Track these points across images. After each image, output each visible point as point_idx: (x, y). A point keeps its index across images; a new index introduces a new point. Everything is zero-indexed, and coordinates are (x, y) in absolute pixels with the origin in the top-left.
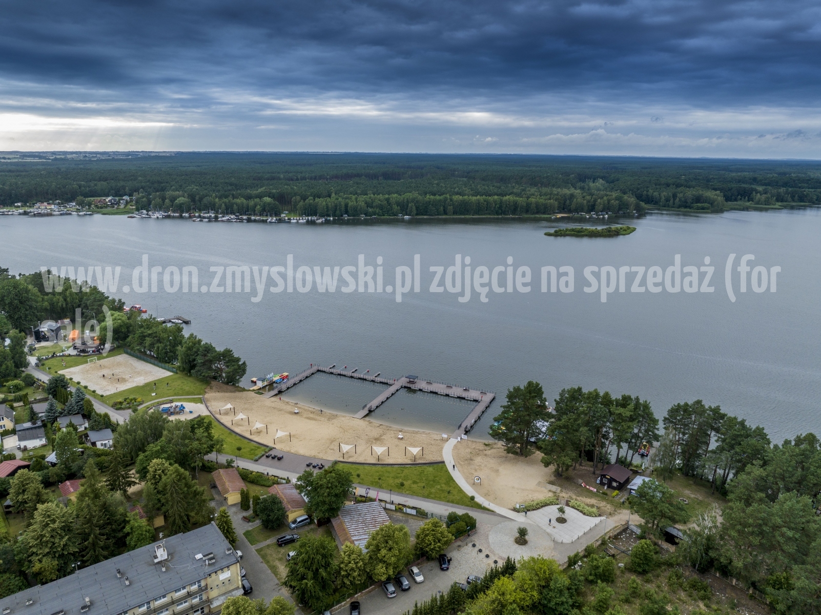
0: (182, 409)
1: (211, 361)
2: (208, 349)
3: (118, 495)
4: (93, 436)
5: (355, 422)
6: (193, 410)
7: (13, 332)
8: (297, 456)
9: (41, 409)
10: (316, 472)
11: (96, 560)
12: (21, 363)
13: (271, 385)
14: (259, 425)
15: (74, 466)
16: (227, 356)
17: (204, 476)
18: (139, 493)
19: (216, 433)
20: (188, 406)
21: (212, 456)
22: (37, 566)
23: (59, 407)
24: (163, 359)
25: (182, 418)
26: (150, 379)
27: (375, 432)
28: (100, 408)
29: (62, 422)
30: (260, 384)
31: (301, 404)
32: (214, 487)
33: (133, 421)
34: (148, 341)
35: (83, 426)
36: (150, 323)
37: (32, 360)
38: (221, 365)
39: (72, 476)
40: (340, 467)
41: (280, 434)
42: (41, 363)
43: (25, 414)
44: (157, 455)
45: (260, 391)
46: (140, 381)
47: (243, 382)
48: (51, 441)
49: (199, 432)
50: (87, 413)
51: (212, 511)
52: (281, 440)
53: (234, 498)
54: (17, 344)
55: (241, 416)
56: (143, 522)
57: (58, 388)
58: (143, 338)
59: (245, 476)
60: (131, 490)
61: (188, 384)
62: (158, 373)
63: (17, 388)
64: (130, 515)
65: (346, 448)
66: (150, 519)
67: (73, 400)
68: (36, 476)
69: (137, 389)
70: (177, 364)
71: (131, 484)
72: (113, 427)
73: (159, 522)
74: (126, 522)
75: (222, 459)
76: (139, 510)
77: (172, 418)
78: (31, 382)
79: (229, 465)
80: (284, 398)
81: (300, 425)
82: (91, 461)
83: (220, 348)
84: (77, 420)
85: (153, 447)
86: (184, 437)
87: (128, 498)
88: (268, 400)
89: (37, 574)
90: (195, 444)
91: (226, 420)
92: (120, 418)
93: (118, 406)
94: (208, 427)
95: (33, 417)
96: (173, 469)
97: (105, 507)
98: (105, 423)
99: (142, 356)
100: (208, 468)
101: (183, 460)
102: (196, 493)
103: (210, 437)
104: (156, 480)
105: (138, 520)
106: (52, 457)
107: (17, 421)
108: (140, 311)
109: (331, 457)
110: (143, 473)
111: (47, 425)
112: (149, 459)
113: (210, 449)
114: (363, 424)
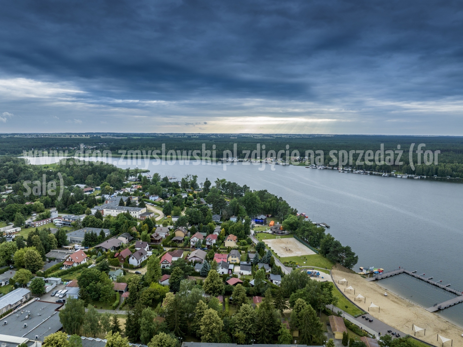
0: (318, 275)
1: (338, 252)
2: (337, 244)
3: (278, 311)
4: (272, 277)
6: (324, 277)
7: (247, 217)
8: (382, 323)
9: (252, 256)
11: (262, 342)
12: (247, 233)
14: (360, 296)
15: (261, 289)
16: (347, 250)
17: (324, 317)
18: (288, 314)
19: (334, 294)
20: (322, 274)
21: (330, 306)
22: (237, 334)
23: (260, 258)
24: (312, 244)
25: (318, 280)
26: (304, 254)
27: (443, 326)
28: (278, 264)
29: (260, 265)
30: (365, 272)
31: (389, 291)
32: (329, 325)
33: (292, 274)
34: (306, 233)
35: (269, 270)
36: (308, 224)
37: (252, 232)
38: (343, 255)
39: (259, 294)
40: (412, 340)
41: (373, 305)
42: (256, 234)
43: (245, 258)
44: (301, 296)
45: (364, 276)
46: (299, 254)
48: (254, 274)
49: (326, 290)
50: (271, 264)
51: (325, 339)
52: (373, 310)
53: (339, 335)
54: (248, 223)
55: (350, 288)
56: (288, 331)
57: (261, 248)
58: (304, 231)
59: (348, 324)
60: (285, 311)
61: (324, 262)
62: (307, 251)
63: (244, 244)
64: (282, 325)
65: (417, 329)
66: (292, 331)
67: (266, 256)
68: (244, 289)
69: (297, 258)
70: (319, 249)
71: (285, 308)
72: (282, 275)
73: (296, 334)
74: (280, 328)
75: (336, 310)
76: (287, 323)
77: (312, 278)
78: (250, 242)
79: (339, 315)
80: (378, 284)
81: (387, 304)
82: (269, 289)
83: (344, 245)
84: (266, 266)
85: (300, 291)
86: (317, 291)
87: (283, 315)
88: (368, 282)
89: (237, 338)
90: (322, 297)
91: (342, 288)
92: (287, 271)
93: (286, 264)
94: (330, 289)
95: (248, 259)
96: (308, 306)
97: (271, 316)
98: (278, 271)
99: (302, 241)
100: (327, 313)
101: (314, 303)
102: (318, 325)
103: (331, 295)
104: (298, 310)
105: (285, 328)
106: (252, 282)
107: (241, 260)
108: (305, 217)
109: (405, 331)
110: (293, 304)
111: (253, 265)
112: (297, 297)
113: (330, 302)
114: (433, 316)
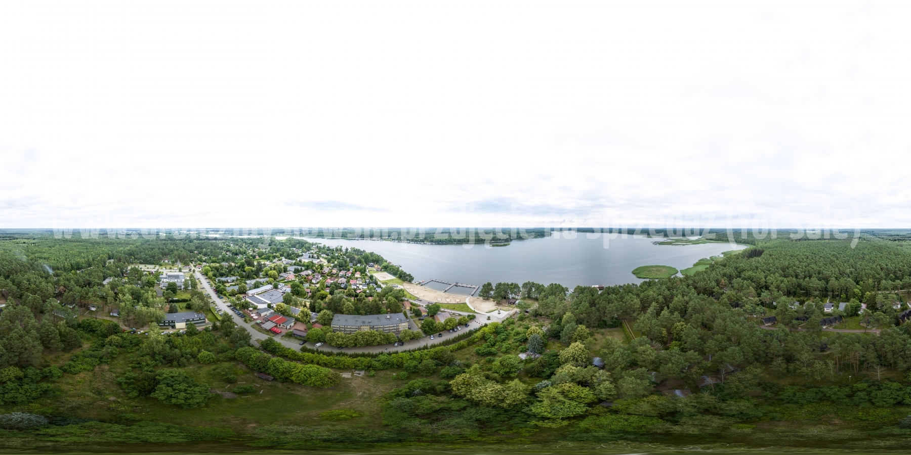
0: (397, 286)
1: (405, 276)
2: (405, 273)
3: (380, 302)
4: (377, 289)
5: (442, 293)
6: (400, 287)
7: (365, 264)
8: (425, 301)
9: (367, 281)
10: (430, 305)
11: (373, 314)
12: (365, 271)
13: (420, 283)
14: (416, 292)
15: (372, 294)
16: (409, 275)
17: (401, 302)
18: (385, 303)
19: (405, 293)
20: (399, 286)
21: (404, 298)
22: (361, 312)
23: (371, 281)
24: (395, 274)
25: (398, 288)
26: (391, 279)
27: (447, 296)
28: (379, 283)
29: (371, 285)
30: (417, 283)
31: (428, 288)
32: (403, 305)
33: (386, 287)
34: (392, 270)
35: (375, 286)
36: (392, 266)
37: (367, 270)
38: (408, 277)
39: (371, 296)
40: (437, 304)
41: (421, 295)
42: (369, 271)
44: (390, 296)
45: (417, 284)
46: (389, 279)
47: (413, 282)
48: (368, 288)
49: (401, 292)
50: (376, 284)
51: (402, 310)
52: (422, 296)
53: (408, 308)
54: (365, 267)
55: (411, 290)
56: (385, 309)
57: (371, 277)
58: (390, 269)
59: (411, 304)
60: (383, 302)
61: (400, 281)
62: (392, 277)
63: (364, 276)
64: (382, 307)
65: (439, 299)
66: (387, 309)
67: (374, 280)
68: (364, 294)
69: (388, 280)
70: (397, 276)
71: (383, 301)
72: (382, 288)
73: (389, 310)
74: (381, 308)
75: (406, 299)
76: (385, 306)
77: (395, 288)
78: (366, 275)
79: (408, 301)
80: (423, 287)
81: (426, 293)
82: (376, 294)
83: (408, 273)
84: (374, 285)
85: (389, 294)
86: (397, 293)
87: (382, 304)
88: (419, 286)
90: (400, 295)
91: (408, 290)
92: (384, 286)
93: (383, 283)
94: (403, 292)
95: (366, 282)
96: (394, 299)
97: (377, 304)
98: (380, 287)
99: (390, 273)
100: (402, 301)
101: (396, 298)
102: (399, 306)
103: (404, 294)
104: (389, 301)
106: (368, 291)
107: (363, 282)
108: (391, 263)
109: (434, 301)
110: (387, 299)
111: (368, 284)
112: (388, 296)
113: (403, 296)
114: (444, 294)
